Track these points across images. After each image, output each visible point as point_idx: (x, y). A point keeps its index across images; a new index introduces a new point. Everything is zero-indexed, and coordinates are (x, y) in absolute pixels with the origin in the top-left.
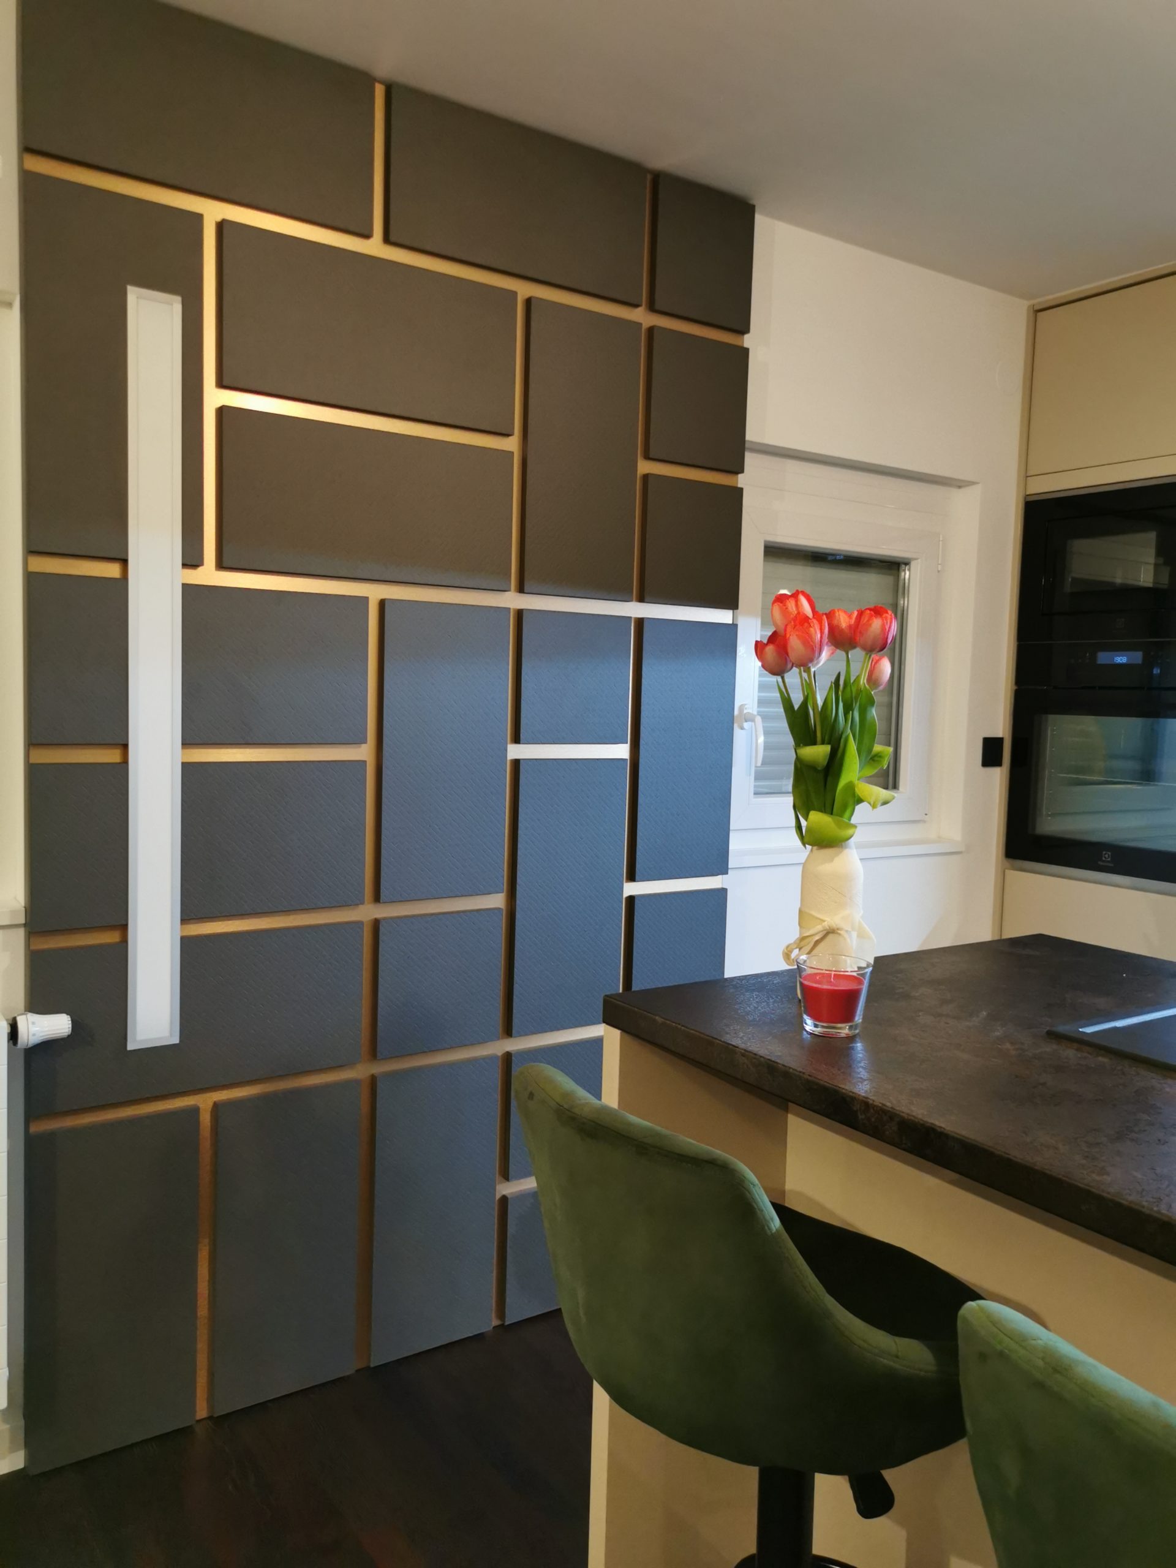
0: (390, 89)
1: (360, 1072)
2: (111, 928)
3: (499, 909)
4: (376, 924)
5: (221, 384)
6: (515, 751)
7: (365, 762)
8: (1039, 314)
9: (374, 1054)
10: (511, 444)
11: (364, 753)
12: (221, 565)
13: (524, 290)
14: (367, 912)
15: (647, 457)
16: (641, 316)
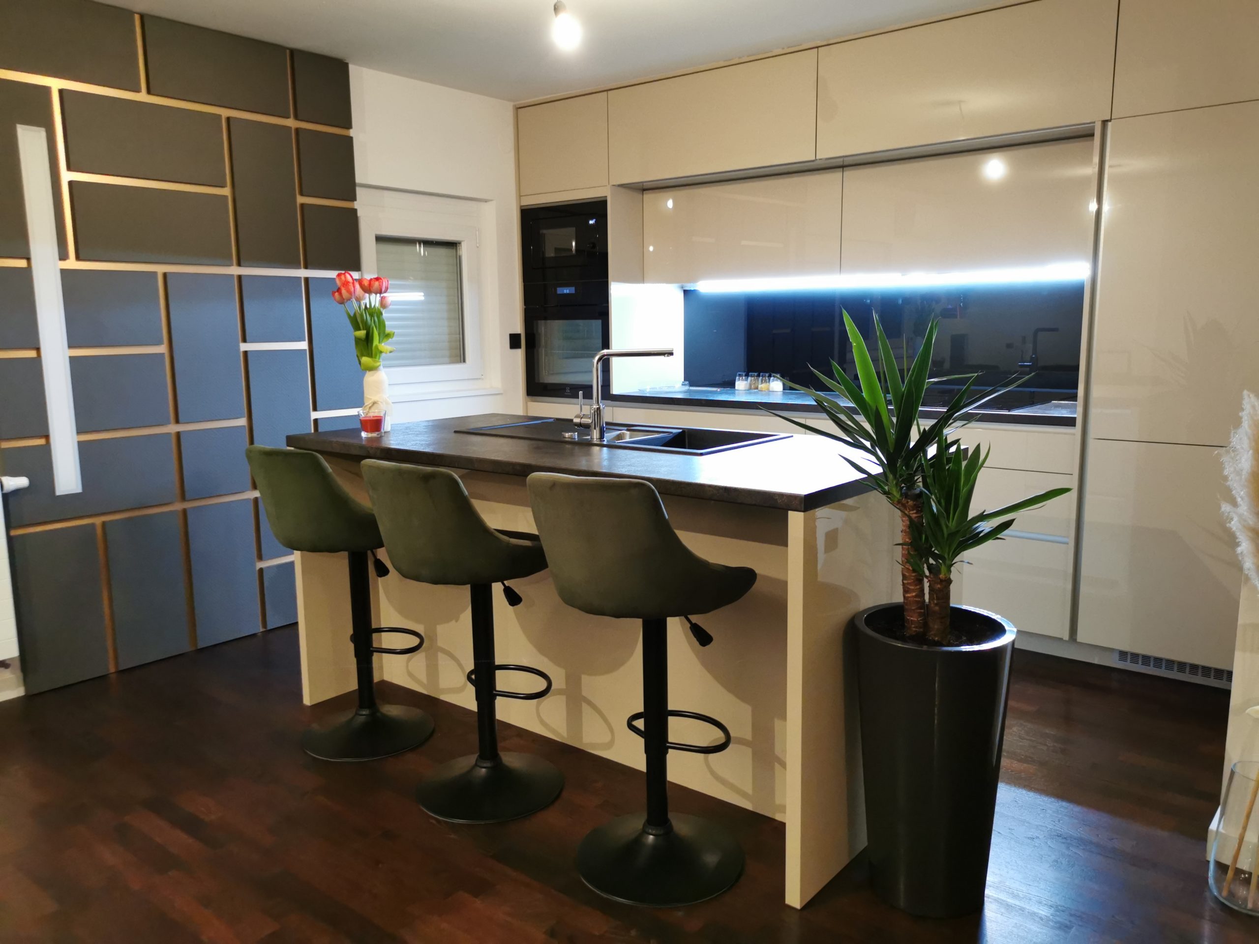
0: (142, 17)
1: (178, 506)
2: (40, 437)
3: (244, 426)
4: (178, 434)
5: (69, 168)
6: (244, 347)
7: (164, 354)
8: (519, 110)
9: (183, 498)
10: (226, 191)
11: (162, 349)
12: (78, 258)
13: (225, 113)
14: (173, 428)
15: (302, 194)
16: (291, 123)
